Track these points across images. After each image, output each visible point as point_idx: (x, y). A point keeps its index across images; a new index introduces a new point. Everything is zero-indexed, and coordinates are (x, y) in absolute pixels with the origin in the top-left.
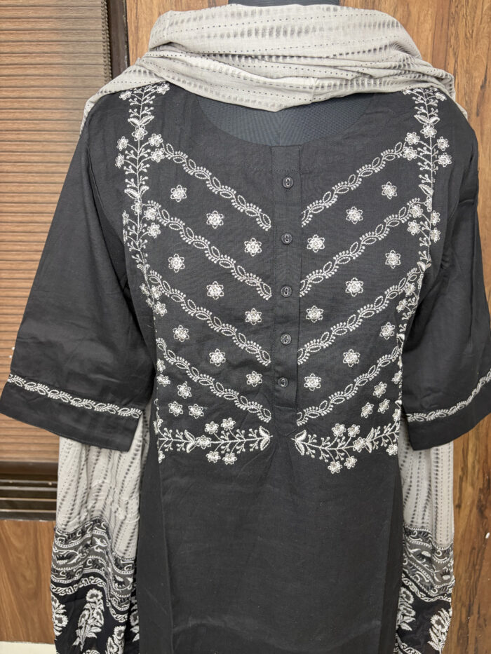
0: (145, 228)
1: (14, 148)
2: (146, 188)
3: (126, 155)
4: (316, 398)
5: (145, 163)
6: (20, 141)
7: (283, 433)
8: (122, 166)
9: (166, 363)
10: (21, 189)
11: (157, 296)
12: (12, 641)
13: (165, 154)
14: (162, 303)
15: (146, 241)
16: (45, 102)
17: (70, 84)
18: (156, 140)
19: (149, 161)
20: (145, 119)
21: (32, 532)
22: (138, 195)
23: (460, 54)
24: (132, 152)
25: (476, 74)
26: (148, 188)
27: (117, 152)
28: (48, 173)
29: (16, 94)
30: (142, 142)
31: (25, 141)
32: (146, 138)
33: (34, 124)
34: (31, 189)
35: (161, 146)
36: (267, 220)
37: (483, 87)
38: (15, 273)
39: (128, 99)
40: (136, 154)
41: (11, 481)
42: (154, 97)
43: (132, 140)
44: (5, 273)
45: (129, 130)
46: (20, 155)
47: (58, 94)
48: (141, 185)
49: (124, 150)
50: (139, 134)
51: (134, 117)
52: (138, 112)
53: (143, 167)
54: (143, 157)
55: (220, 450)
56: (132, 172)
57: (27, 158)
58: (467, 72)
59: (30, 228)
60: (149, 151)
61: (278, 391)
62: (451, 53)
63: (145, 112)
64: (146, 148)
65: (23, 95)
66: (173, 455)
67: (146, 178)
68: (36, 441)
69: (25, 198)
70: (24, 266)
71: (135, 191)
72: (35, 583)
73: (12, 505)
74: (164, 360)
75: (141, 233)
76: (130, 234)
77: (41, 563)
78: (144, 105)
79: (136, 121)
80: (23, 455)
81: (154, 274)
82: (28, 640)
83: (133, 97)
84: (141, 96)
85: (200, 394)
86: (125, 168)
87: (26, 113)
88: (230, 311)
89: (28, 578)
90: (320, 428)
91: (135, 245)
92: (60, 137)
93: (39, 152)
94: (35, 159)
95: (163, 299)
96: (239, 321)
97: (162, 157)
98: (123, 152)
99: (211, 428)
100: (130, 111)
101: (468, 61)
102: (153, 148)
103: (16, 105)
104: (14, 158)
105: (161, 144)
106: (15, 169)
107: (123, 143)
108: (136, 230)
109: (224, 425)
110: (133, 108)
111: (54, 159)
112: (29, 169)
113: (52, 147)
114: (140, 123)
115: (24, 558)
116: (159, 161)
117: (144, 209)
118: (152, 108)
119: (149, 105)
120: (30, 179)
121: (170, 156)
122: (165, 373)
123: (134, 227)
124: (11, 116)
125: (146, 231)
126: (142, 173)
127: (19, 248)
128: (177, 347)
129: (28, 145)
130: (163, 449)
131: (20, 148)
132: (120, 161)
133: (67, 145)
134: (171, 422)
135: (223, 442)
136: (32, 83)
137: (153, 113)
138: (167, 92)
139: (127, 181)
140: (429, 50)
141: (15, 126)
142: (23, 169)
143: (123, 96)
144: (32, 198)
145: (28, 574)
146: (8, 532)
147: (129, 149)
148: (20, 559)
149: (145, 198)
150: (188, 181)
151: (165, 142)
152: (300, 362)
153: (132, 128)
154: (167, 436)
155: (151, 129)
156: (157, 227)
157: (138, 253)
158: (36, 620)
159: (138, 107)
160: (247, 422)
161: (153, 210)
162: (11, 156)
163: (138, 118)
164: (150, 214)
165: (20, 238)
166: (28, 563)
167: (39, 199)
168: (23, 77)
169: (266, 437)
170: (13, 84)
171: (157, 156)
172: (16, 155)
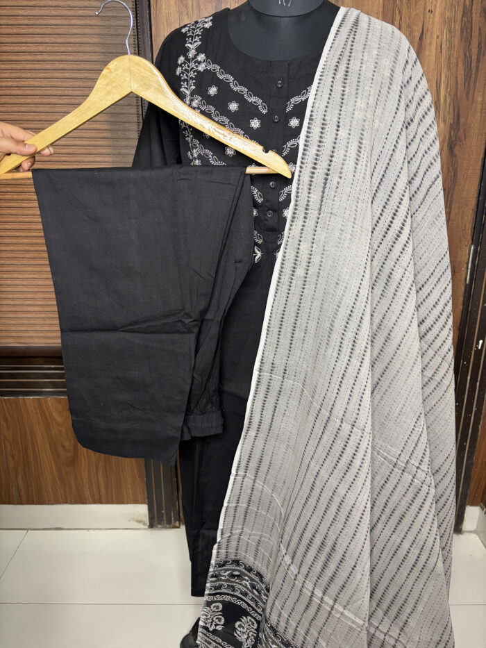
1: (60, 84)
3: (182, 67)
5: (194, 72)
6: (65, 78)
8: (180, 74)
11: (196, 155)
12: (52, 504)
13: (206, 66)
14: (199, 160)
16: (85, 47)
17: (105, 32)
18: (201, 57)
19: (197, 71)
20: (196, 44)
22: (188, 93)
23: (404, 13)
24: (186, 65)
25: (416, 28)
26: (194, 87)
27: (177, 65)
29: (61, 40)
30: (193, 59)
31: (68, 79)
32: (196, 56)
33: (76, 64)
35: (204, 61)
36: (265, 107)
37: (421, 38)
39: (186, 32)
40: (188, 66)
41: (53, 366)
42: (202, 30)
43: (187, 58)
45: (185, 51)
46: (65, 90)
47: (96, 40)
48: (191, 86)
49: (182, 64)
50: (191, 54)
51: (189, 43)
52: (192, 40)
53: (192, 74)
54: (193, 68)
56: (186, 77)
57: (70, 92)
58: (409, 26)
59: (72, 150)
60: (197, 64)
61: (267, 220)
62: (397, 12)
63: (196, 40)
64: (195, 62)
65: (67, 40)
67: (194, 81)
71: (187, 90)
72: (73, 451)
78: (195, 35)
79: (190, 46)
81: (195, 141)
82: (66, 502)
83: (189, 31)
84: (194, 29)
86: (182, 75)
87: (70, 55)
89: (67, 448)
93: (80, 87)
95: (200, 157)
97: (204, 68)
98: (181, 65)
100: (187, 39)
101: (409, 18)
102: (199, 63)
103: (63, 49)
104: (60, 92)
106: (61, 102)
107: (181, 59)
110: (189, 37)
114: (192, 47)
115: (64, 430)
116: (202, 70)
117: (192, 100)
118: (200, 37)
119: (198, 35)
121: (210, 67)
124: (58, 58)
126: (192, 78)
129: (71, 82)
131: (66, 84)
132: (179, 70)
136: (75, 31)
137: (201, 40)
138: (210, 27)
139: (182, 83)
140: (381, 9)
141: (61, 66)
143: (184, 31)
145: (67, 444)
146: (51, 408)
147: (185, 63)
148: (60, 431)
149: (193, 94)
150: (219, 83)
151: (207, 59)
152: (281, 199)
153: (187, 50)
155: (199, 50)
158: (73, 483)
159: (192, 37)
161: (197, 101)
162: (57, 90)
163: (191, 43)
164: (194, 104)
166: (67, 435)
168: (68, 27)
169: (259, 254)
170: (60, 32)
171: (201, 68)
172: (62, 90)
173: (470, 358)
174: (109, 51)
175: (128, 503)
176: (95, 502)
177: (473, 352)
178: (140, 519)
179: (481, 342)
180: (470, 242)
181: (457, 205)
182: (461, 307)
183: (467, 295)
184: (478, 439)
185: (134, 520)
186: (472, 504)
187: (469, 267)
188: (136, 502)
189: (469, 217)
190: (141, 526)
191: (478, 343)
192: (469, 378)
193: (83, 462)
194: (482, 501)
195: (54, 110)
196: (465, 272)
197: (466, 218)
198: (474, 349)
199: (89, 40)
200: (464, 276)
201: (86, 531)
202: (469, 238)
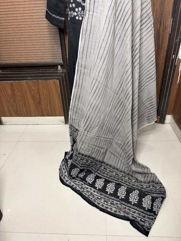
12: (35, 117)
21: (37, 84)
68: (36, 56)
72: (39, 99)
73: (31, 77)
77: (40, 93)
80: (33, 61)
82: (39, 116)
109: (79, 9)
115: (35, 92)
145: (37, 97)
148: (34, 92)
158: (40, 110)
166: (37, 93)
173: (170, 62)
175: (58, 116)
176: (48, 116)
177: (171, 60)
178: (62, 121)
179: (174, 56)
180: (171, 17)
181: (167, 2)
182: (167, 43)
183: (169, 38)
184: (171, 92)
185: (60, 121)
186: (169, 114)
187: (171, 27)
188: (60, 116)
189: (171, 7)
190: (63, 123)
191: (173, 56)
192: (169, 70)
193: (43, 103)
194: (172, 113)
196: (169, 29)
197: (170, 7)
198: (171, 58)
200: (169, 31)
201: (46, 125)
202: (171, 15)
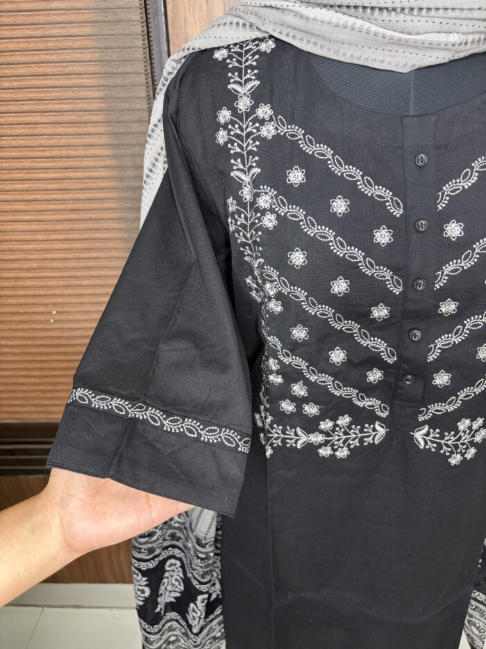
0: (259, 219)
1: (41, 95)
2: (257, 170)
3: (230, 131)
4: (443, 395)
5: (254, 140)
7: (400, 427)
8: (226, 143)
9: (280, 362)
10: (52, 142)
11: (272, 293)
13: (277, 129)
14: (277, 300)
15: (260, 233)
16: (73, 40)
17: (100, 18)
18: (264, 111)
19: (259, 138)
20: (249, 86)
22: (246, 179)
24: (237, 126)
26: (259, 170)
27: (218, 126)
28: (80, 123)
30: (248, 115)
32: (253, 109)
34: (63, 141)
35: (271, 120)
36: (398, 204)
38: (51, 234)
39: (224, 60)
40: (241, 129)
42: (257, 57)
43: (235, 112)
44: (40, 234)
45: (230, 100)
46: (48, 104)
47: (87, 30)
48: (251, 167)
49: (226, 124)
50: (244, 104)
51: (235, 82)
52: (240, 76)
53: (251, 145)
54: (250, 133)
55: (333, 445)
56: (238, 150)
57: (57, 107)
59: (64, 185)
60: (257, 125)
61: (402, 388)
63: (248, 76)
64: (254, 121)
65: (48, 33)
66: (282, 451)
67: (257, 158)
69: (56, 153)
70: (59, 227)
71: (244, 175)
74: (279, 359)
75: (253, 224)
76: (239, 223)
78: (247, 68)
79: (238, 88)
81: (270, 270)
83: (230, 57)
84: (240, 55)
85: (317, 394)
86: (229, 146)
88: (354, 308)
90: (445, 423)
91: (245, 236)
92: (92, 81)
93: (69, 99)
94: (65, 107)
95: (279, 296)
96: (363, 318)
97: (273, 132)
98: (225, 127)
99: (326, 425)
100: (230, 75)
102: (262, 122)
103: (41, 46)
104: (42, 107)
105: (271, 116)
106: (44, 120)
107: (224, 115)
108: (246, 218)
109: (339, 422)
110: (232, 70)
111: (86, 106)
112: (60, 119)
113: (83, 93)
114: (243, 90)
116: (270, 137)
117: (256, 195)
118: (256, 71)
119: (252, 68)
120: (61, 130)
121: (283, 130)
122: (278, 372)
123: (242, 216)
124: (36, 58)
125: (260, 221)
126: (250, 153)
127: (53, 207)
128: (294, 347)
129: (57, 92)
130: (271, 445)
131: (49, 95)
132: (222, 137)
133: (99, 90)
134: (281, 418)
135: (337, 438)
136: (58, 19)
137: (258, 77)
138: (273, 49)
139: (232, 161)
141: (41, 70)
142: (53, 119)
143: (219, 55)
144: (64, 152)
147: (233, 123)
149: (256, 183)
150: (307, 162)
151: (276, 114)
152: (430, 359)
153: (233, 97)
154: (277, 433)
155: (258, 97)
156: (273, 217)
157: (249, 245)
159: (239, 70)
160: (363, 418)
161: (268, 198)
162: (38, 104)
163: (240, 83)
164: (264, 202)
165: (53, 196)
167: (72, 153)
168: (47, 12)
169: (381, 431)
171: (268, 131)
174: (107, 45)
195: (35, 132)
199: (77, 31)
